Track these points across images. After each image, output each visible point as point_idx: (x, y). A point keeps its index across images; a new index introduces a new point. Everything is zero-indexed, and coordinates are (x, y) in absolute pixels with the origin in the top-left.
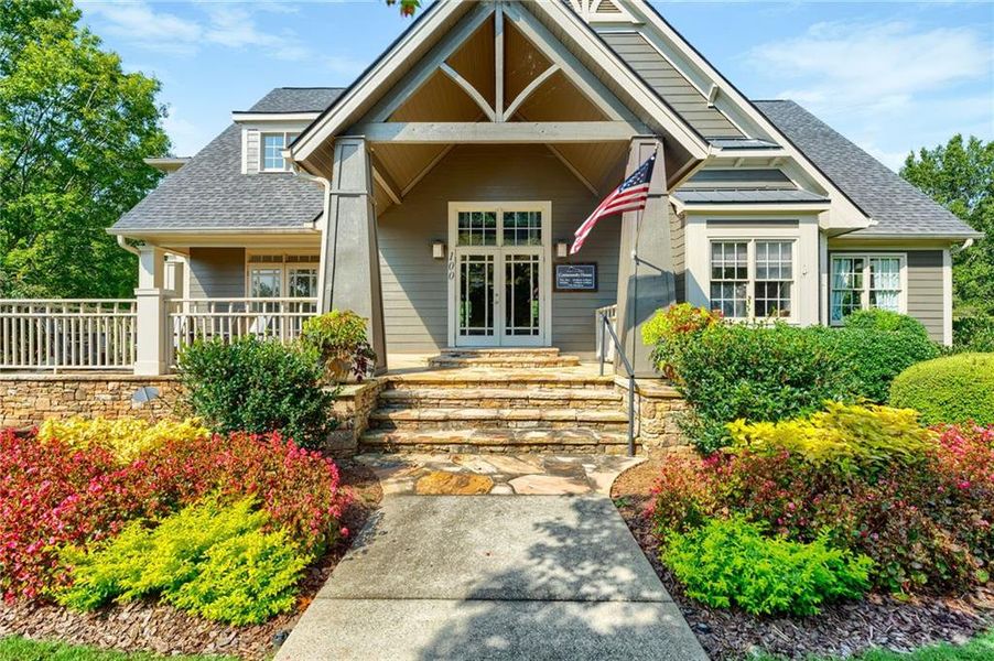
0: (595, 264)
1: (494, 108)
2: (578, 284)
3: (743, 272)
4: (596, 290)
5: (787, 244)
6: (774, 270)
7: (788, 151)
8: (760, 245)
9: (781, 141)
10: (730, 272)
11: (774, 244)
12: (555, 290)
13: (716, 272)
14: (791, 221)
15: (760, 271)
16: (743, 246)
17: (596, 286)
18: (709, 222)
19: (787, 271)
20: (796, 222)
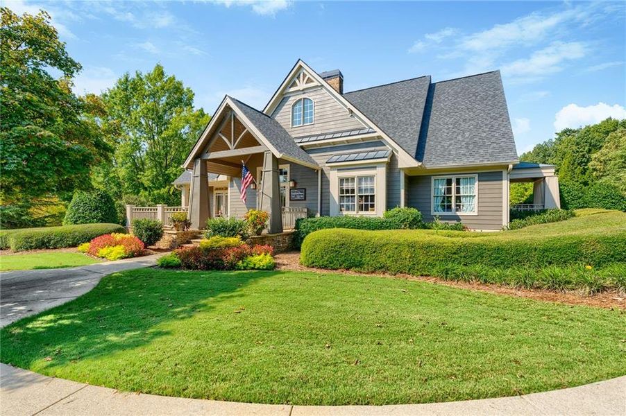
0: (305, 189)
1: (231, 143)
2: (298, 198)
3: (353, 191)
4: (305, 199)
5: (372, 178)
6: (366, 190)
7: (380, 133)
8: (360, 179)
9: (376, 129)
10: (347, 191)
11: (366, 178)
12: (290, 200)
13: (342, 191)
14: (373, 167)
15: (360, 190)
16: (353, 179)
17: (305, 197)
18: (338, 170)
19: (372, 190)
20: (375, 167)
